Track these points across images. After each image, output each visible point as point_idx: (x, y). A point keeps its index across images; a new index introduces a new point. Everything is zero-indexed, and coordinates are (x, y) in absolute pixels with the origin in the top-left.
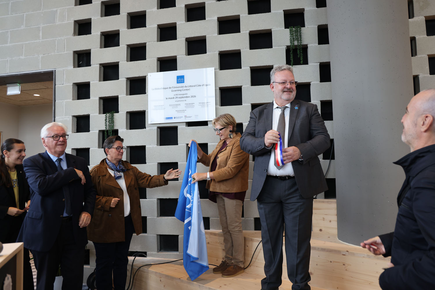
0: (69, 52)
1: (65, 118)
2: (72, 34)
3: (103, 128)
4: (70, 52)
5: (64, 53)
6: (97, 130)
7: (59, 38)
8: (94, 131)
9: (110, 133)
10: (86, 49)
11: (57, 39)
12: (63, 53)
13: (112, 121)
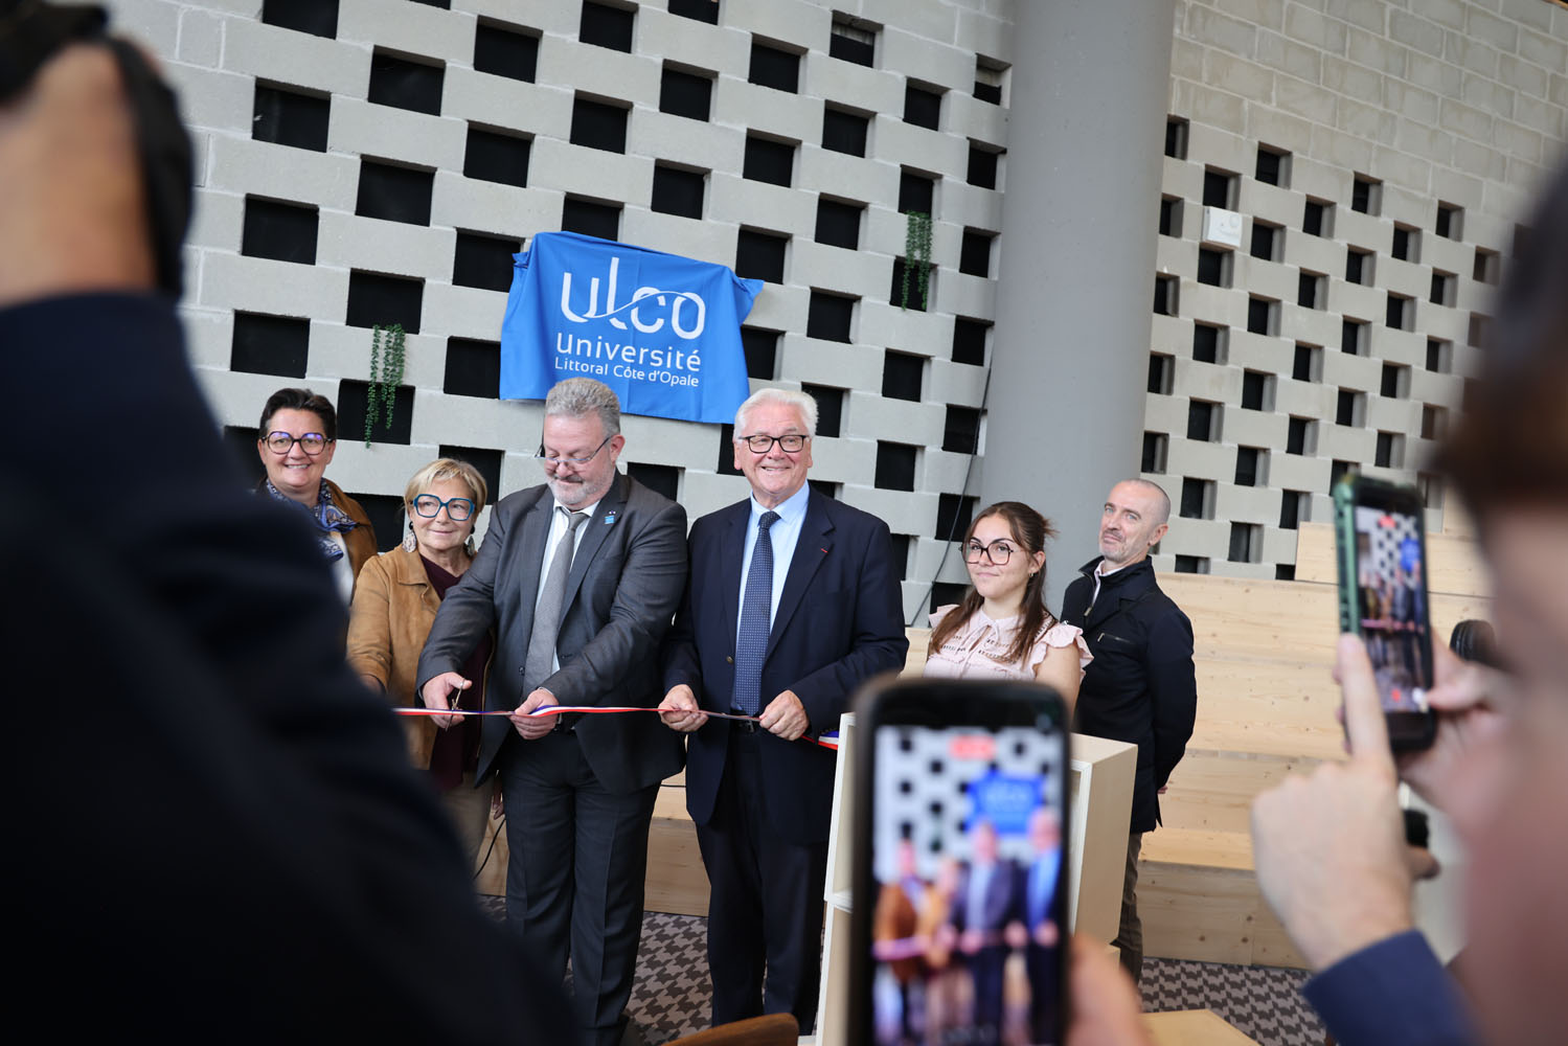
0: (238, 74)
1: (201, 311)
2: (256, 12)
3: (363, 375)
4: (244, 76)
5: (215, 70)
6: (333, 377)
7: (195, 8)
8: (323, 376)
9: (389, 394)
10: (312, 86)
11: (184, 5)
12: (210, 70)
13: (397, 355)
